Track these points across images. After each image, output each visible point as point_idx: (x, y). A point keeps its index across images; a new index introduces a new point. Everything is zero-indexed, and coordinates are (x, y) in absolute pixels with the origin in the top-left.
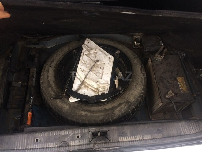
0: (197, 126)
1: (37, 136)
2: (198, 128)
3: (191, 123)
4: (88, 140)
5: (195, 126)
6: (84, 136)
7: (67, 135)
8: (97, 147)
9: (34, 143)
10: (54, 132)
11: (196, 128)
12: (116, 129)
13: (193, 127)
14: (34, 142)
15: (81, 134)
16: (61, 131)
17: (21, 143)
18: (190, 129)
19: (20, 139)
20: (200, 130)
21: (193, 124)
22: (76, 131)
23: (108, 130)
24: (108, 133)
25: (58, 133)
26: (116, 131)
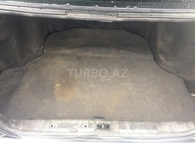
0: (186, 125)
1: (52, 122)
2: (188, 127)
3: (182, 123)
4: (94, 128)
5: (185, 126)
6: (90, 126)
7: (77, 124)
8: (101, 135)
9: (50, 128)
10: (67, 121)
11: (186, 127)
12: (117, 123)
13: (184, 126)
14: (49, 126)
15: (88, 124)
16: (72, 121)
17: (39, 126)
18: (180, 128)
19: (39, 123)
20: (189, 128)
21: (184, 124)
22: (84, 122)
23: (110, 123)
24: (111, 126)
25: (69, 121)
26: (117, 124)
